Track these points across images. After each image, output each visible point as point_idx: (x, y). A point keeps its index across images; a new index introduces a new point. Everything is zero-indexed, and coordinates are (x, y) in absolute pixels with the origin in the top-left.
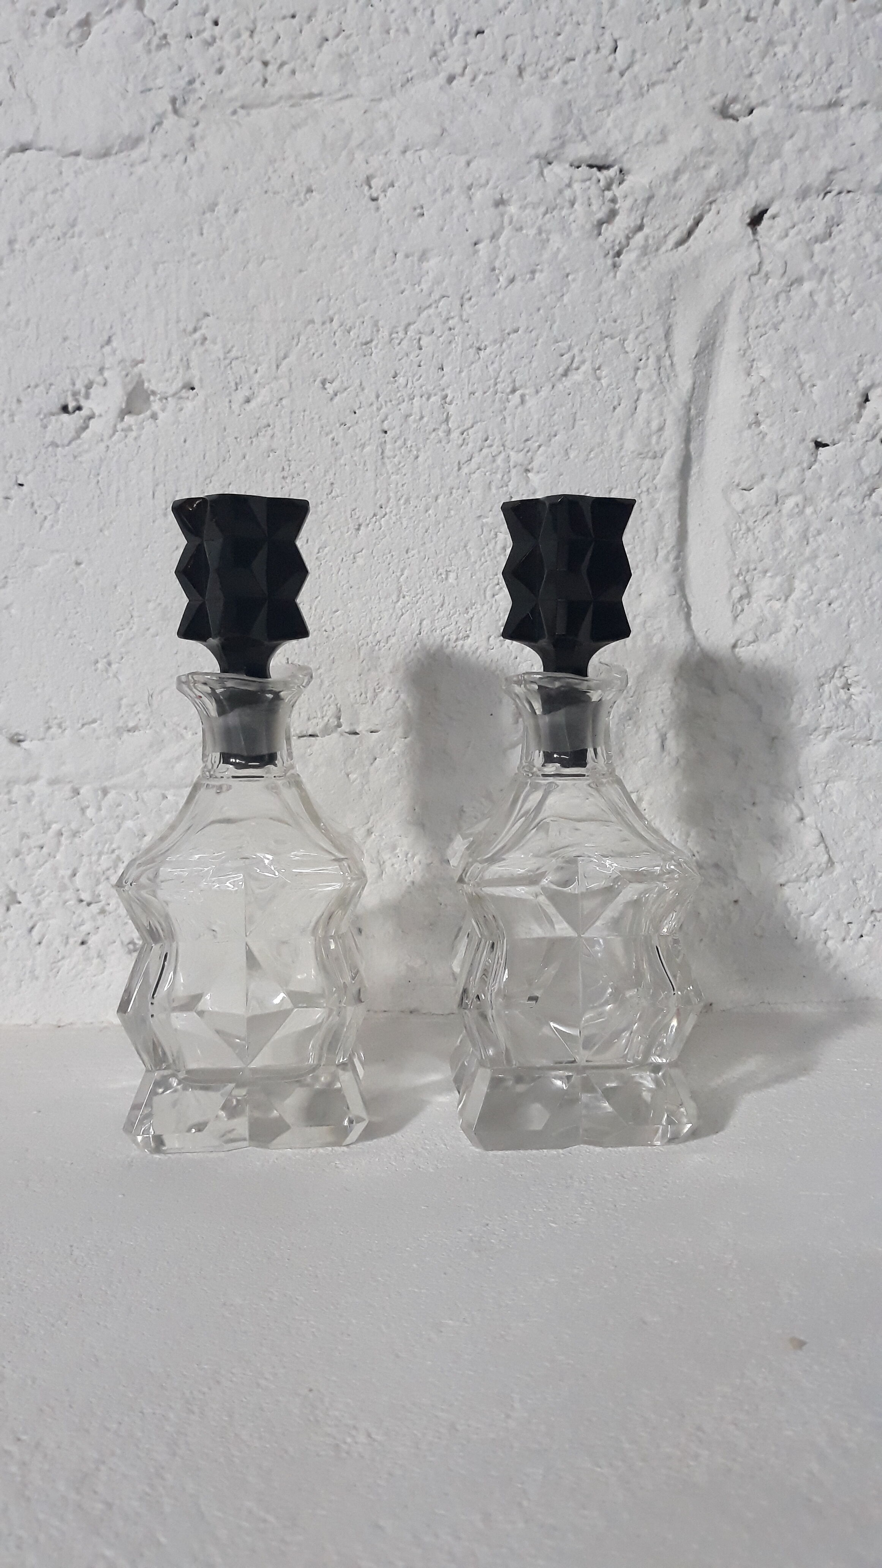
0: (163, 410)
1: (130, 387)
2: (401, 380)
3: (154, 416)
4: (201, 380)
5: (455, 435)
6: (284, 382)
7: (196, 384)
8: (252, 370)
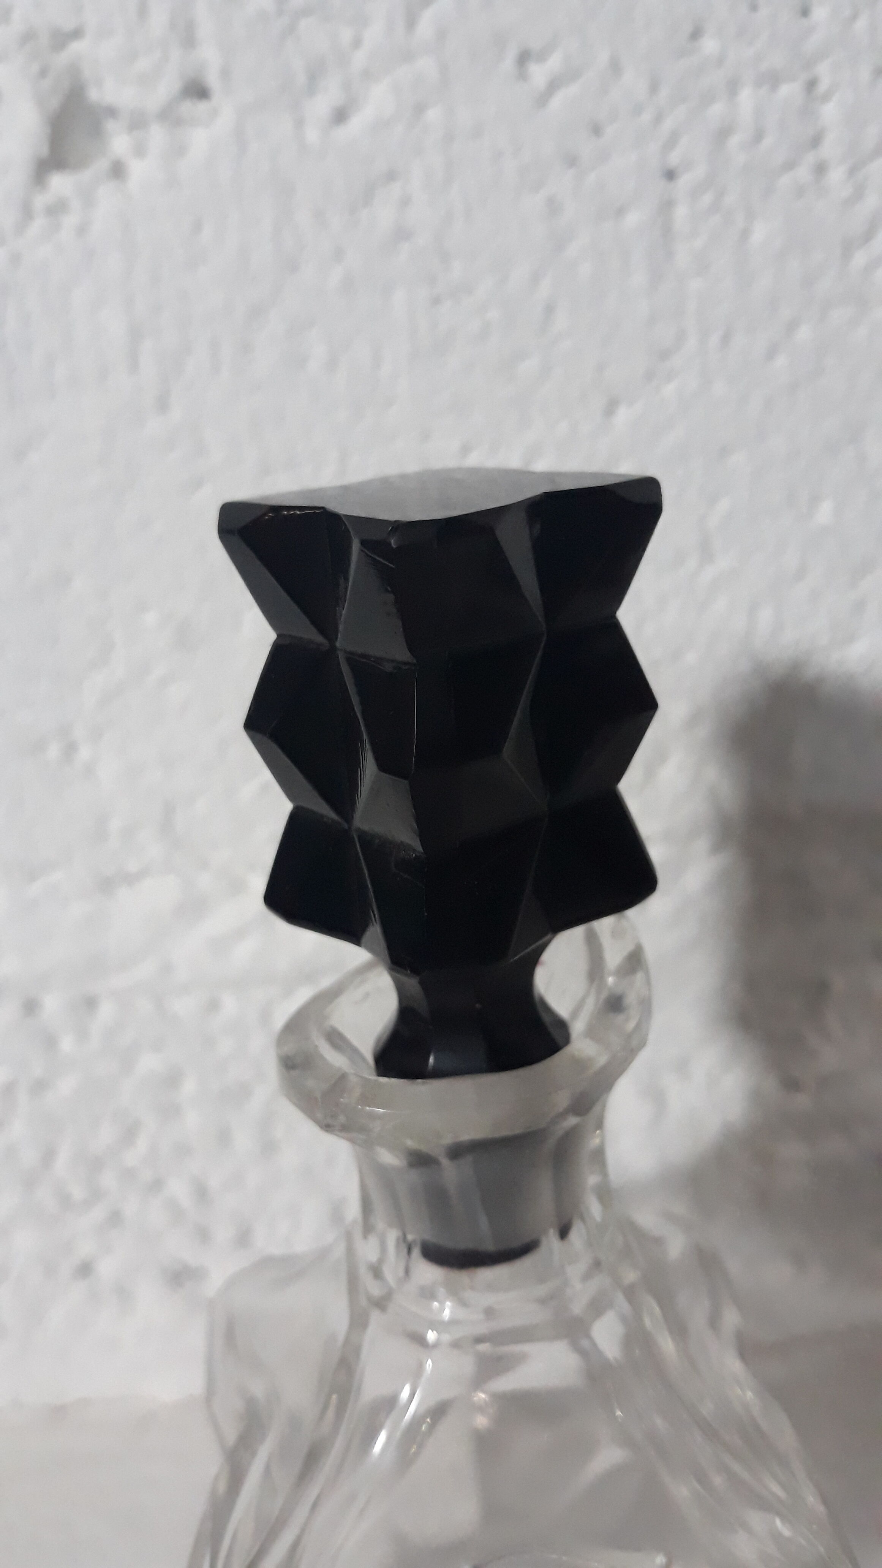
0: (140, 151)
1: (55, 103)
2: (710, 45)
3: (118, 171)
4: (225, 73)
5: (836, 175)
6: (426, 65)
7: (213, 80)
8: (346, 35)
